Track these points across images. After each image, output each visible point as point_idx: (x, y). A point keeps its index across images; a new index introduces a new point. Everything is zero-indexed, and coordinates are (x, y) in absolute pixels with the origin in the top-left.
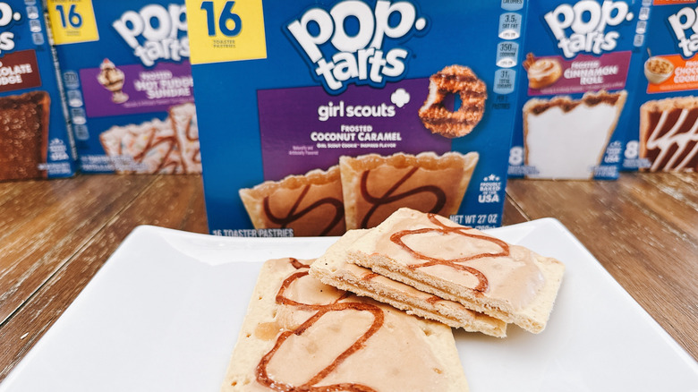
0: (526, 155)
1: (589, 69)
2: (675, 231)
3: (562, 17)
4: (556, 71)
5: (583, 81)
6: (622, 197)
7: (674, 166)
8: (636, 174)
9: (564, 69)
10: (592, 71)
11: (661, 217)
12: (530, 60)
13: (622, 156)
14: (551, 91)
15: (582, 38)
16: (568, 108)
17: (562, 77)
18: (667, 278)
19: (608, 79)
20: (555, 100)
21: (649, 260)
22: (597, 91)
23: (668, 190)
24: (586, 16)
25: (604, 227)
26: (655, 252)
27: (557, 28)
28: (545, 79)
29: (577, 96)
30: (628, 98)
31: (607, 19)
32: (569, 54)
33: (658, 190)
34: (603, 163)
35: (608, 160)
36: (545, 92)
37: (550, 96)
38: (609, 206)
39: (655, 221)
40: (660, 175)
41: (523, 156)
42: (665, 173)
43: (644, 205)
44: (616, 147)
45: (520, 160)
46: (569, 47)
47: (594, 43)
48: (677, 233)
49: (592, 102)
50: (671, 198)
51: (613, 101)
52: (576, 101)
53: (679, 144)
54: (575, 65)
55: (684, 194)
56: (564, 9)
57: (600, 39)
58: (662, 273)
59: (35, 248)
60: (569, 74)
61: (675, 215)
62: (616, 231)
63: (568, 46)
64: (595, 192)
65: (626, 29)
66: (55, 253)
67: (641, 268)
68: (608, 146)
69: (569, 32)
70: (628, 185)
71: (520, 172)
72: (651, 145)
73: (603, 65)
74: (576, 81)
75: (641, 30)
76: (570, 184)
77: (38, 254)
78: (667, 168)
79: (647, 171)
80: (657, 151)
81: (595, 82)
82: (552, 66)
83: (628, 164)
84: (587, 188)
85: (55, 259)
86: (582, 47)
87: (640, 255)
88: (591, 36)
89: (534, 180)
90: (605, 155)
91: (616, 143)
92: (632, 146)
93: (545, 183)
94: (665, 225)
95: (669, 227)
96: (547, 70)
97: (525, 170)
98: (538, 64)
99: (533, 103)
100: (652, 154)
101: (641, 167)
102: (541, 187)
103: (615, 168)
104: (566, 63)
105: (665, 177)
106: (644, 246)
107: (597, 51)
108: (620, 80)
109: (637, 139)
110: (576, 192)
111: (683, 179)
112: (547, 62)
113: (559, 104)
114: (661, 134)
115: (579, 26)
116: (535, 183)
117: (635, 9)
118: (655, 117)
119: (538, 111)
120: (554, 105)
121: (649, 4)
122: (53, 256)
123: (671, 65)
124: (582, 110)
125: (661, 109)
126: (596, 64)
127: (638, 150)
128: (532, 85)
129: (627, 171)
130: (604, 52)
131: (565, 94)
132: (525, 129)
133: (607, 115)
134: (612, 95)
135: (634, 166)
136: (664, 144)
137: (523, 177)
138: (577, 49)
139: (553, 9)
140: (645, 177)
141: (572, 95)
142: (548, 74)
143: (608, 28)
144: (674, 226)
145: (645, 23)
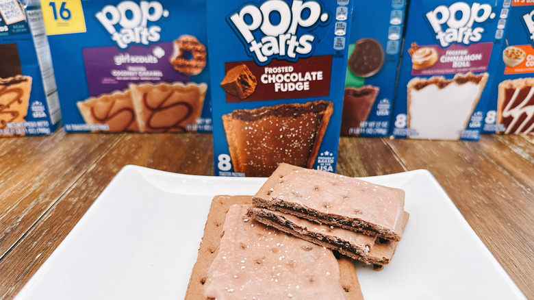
0: (408, 121)
1: (460, 56)
2: (522, 186)
3: (439, 16)
4: (434, 57)
5: (455, 65)
6: (483, 156)
7: (523, 130)
8: (493, 136)
9: (440, 56)
10: (462, 57)
11: (511, 173)
12: (414, 47)
13: (483, 123)
14: (429, 72)
15: (455, 31)
16: (442, 85)
17: (438, 61)
19: (474, 63)
20: (432, 79)
22: (465, 73)
23: (518, 151)
24: (459, 15)
25: (467, 181)
26: (506, 203)
27: (436, 24)
28: (425, 63)
29: (449, 76)
30: (489, 78)
31: (475, 17)
32: (444, 44)
33: (510, 150)
34: (468, 128)
35: (471, 126)
36: (424, 72)
37: (428, 76)
38: (471, 163)
39: (506, 176)
40: (512, 137)
41: (406, 121)
42: (516, 135)
43: (499, 163)
44: (479, 115)
45: (404, 124)
46: (444, 39)
47: (464, 35)
49: (461, 81)
50: (520, 157)
51: (477, 81)
52: (449, 80)
53: (528, 113)
54: (449, 52)
55: (530, 153)
56: (442, 9)
57: (469, 33)
59: (32, 189)
60: (443, 59)
61: (522, 172)
62: (477, 184)
63: (444, 37)
64: (461, 151)
65: (489, 25)
66: (48, 194)
68: (473, 115)
69: (445, 27)
70: (487, 146)
71: (404, 134)
72: (506, 114)
73: (470, 53)
74: (450, 65)
75: (501, 26)
76: (442, 143)
77: (35, 195)
78: (517, 132)
79: (502, 133)
80: (511, 118)
81: (464, 66)
82: (431, 53)
83: (487, 128)
84: (455, 148)
85: (47, 199)
86: (455, 39)
87: (493, 205)
88: (462, 31)
89: (415, 140)
90: (470, 121)
91: (479, 113)
92: (491, 115)
93: (423, 142)
94: (515, 180)
95: (518, 183)
96: (427, 56)
97: (407, 132)
98: (420, 51)
99: (415, 81)
100: (506, 121)
101: (498, 131)
102: (419, 146)
103: (477, 132)
104: (442, 50)
105: (516, 139)
106: (497, 198)
107: (466, 42)
108: (483, 65)
109: (495, 109)
110: (446, 150)
111: (530, 141)
112: (427, 50)
113: (436, 82)
114: (514, 106)
115: (453, 23)
116: (415, 143)
117: (497, 10)
118: (509, 93)
119: (419, 87)
120: (431, 83)
121: (509, 6)
122: (46, 197)
123: (524, 53)
124: (453, 87)
125: (514, 87)
126: (465, 52)
127: (496, 117)
128: (415, 67)
129: (485, 133)
130: (471, 42)
131: (440, 75)
132: (408, 101)
133: (473, 92)
134: (477, 76)
135: (492, 130)
136: (516, 113)
137: (405, 137)
138: (451, 40)
139: (433, 10)
140: (500, 139)
141: (446, 76)
142: (427, 59)
143: (476, 25)
144: (521, 181)
145: (505, 21)
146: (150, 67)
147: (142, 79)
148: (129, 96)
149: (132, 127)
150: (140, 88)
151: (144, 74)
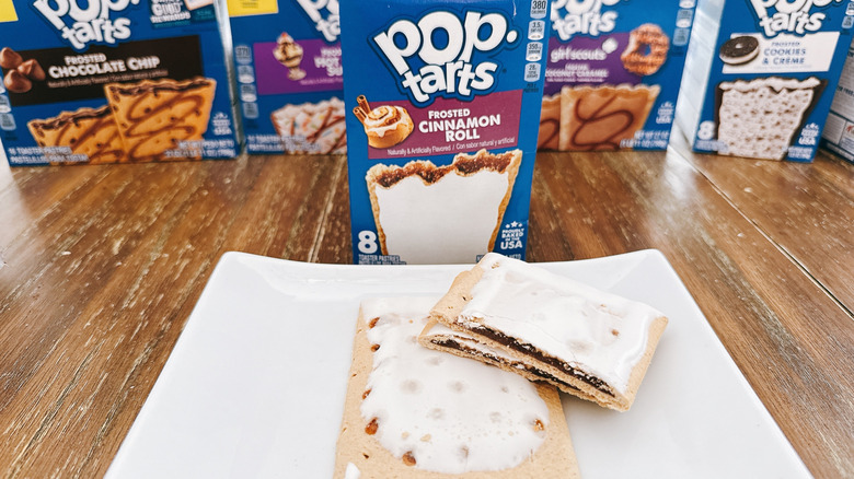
146: (594, 65)
147: (581, 80)
148: (558, 103)
149: (552, 144)
150: (576, 92)
151: (584, 74)
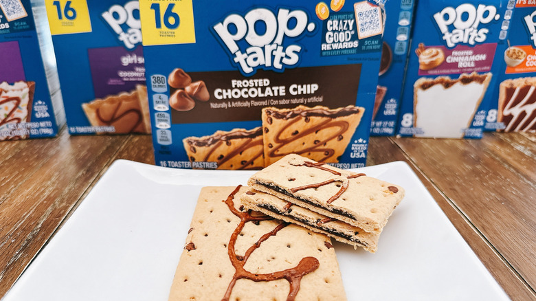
0: (414, 120)
1: (465, 56)
2: (529, 182)
3: (446, 17)
4: (441, 57)
5: (460, 65)
6: (488, 154)
7: (522, 128)
8: (494, 133)
9: (446, 56)
10: (467, 57)
11: (517, 170)
12: (421, 48)
13: (485, 121)
14: (435, 72)
15: (462, 32)
16: (447, 85)
17: (445, 62)
18: (528, 221)
19: (478, 63)
20: (438, 79)
21: (514, 206)
22: (470, 73)
23: (520, 148)
24: (465, 16)
25: (477, 179)
26: (517, 199)
27: (443, 25)
28: (431, 63)
29: (454, 76)
30: (493, 78)
31: (480, 18)
32: (450, 45)
33: (513, 147)
34: (472, 126)
35: (475, 124)
36: (431, 72)
37: (434, 76)
38: (477, 161)
39: (513, 173)
40: (512, 135)
41: (413, 121)
42: (515, 133)
43: (505, 161)
44: (483, 114)
45: (410, 123)
46: (451, 39)
47: (470, 36)
48: (532, 184)
49: (466, 81)
50: (522, 154)
51: (481, 80)
52: (454, 80)
53: (527, 112)
54: (454, 53)
55: (531, 151)
56: (449, 10)
57: (474, 34)
58: (524, 217)
59: (46, 194)
60: (450, 60)
61: (527, 168)
62: (487, 182)
63: (451, 38)
64: (467, 149)
65: (494, 26)
66: (63, 199)
67: (509, 213)
68: (476, 113)
69: (451, 28)
70: (489, 143)
71: (410, 133)
72: (506, 113)
73: (475, 53)
74: (455, 65)
75: (505, 27)
76: (447, 142)
77: (50, 200)
78: (517, 129)
79: (502, 131)
80: (511, 116)
81: (469, 66)
82: (437, 54)
83: (488, 126)
84: (461, 147)
85: (64, 204)
86: (461, 39)
88: (467, 31)
89: (420, 138)
90: (474, 120)
91: (482, 112)
92: (492, 113)
93: (428, 141)
94: (522, 177)
95: (525, 179)
96: (433, 56)
97: (413, 131)
98: (427, 51)
99: (422, 81)
100: (507, 119)
101: (498, 129)
102: (426, 145)
103: (480, 130)
104: (448, 51)
105: (515, 136)
106: (509, 194)
107: (471, 42)
108: (487, 65)
109: (496, 108)
110: (452, 149)
111: (530, 138)
112: (434, 50)
113: (441, 82)
114: (514, 105)
115: (459, 24)
116: (421, 141)
117: (501, 11)
118: (510, 91)
119: (425, 87)
120: (437, 83)
121: (512, 8)
122: (62, 202)
123: (524, 53)
124: (458, 86)
125: (515, 86)
126: (470, 52)
127: (497, 116)
128: (421, 67)
129: (488, 132)
130: (477, 43)
131: (446, 75)
132: (415, 101)
133: (476, 91)
134: (481, 76)
135: (493, 128)
136: (516, 112)
137: (411, 136)
138: (457, 41)
139: (440, 11)
140: (502, 136)
141: (451, 75)
142: (434, 59)
143: (481, 26)
144: (528, 178)
145: (509, 22)
